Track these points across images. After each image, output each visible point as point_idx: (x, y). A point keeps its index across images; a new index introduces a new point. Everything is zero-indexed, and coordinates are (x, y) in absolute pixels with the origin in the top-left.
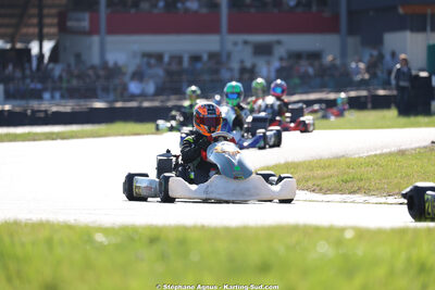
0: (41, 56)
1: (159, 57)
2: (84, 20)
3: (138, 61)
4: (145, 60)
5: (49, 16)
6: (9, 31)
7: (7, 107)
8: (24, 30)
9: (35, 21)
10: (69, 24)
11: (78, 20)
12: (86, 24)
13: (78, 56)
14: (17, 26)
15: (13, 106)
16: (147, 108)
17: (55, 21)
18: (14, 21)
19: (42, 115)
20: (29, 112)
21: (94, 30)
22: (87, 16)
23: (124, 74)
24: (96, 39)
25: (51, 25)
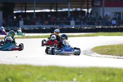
0: (88, 13)
1: (120, 14)
2: (98, 3)
3: (114, 14)
4: (116, 14)
5: (90, 2)
6: (80, 6)
7: (73, 27)
8: (84, 6)
9: (86, 3)
10: (95, 4)
11: (97, 3)
12: (99, 4)
13: (97, 13)
14: (82, 4)
15: (75, 27)
16: (112, 28)
17: (91, 3)
18: (81, 3)
19: (82, 30)
20: (79, 29)
21: (101, 6)
22: (99, 2)
23: (110, 18)
24: (102, 8)
25: (90, 4)
